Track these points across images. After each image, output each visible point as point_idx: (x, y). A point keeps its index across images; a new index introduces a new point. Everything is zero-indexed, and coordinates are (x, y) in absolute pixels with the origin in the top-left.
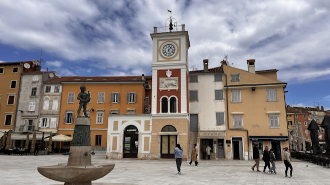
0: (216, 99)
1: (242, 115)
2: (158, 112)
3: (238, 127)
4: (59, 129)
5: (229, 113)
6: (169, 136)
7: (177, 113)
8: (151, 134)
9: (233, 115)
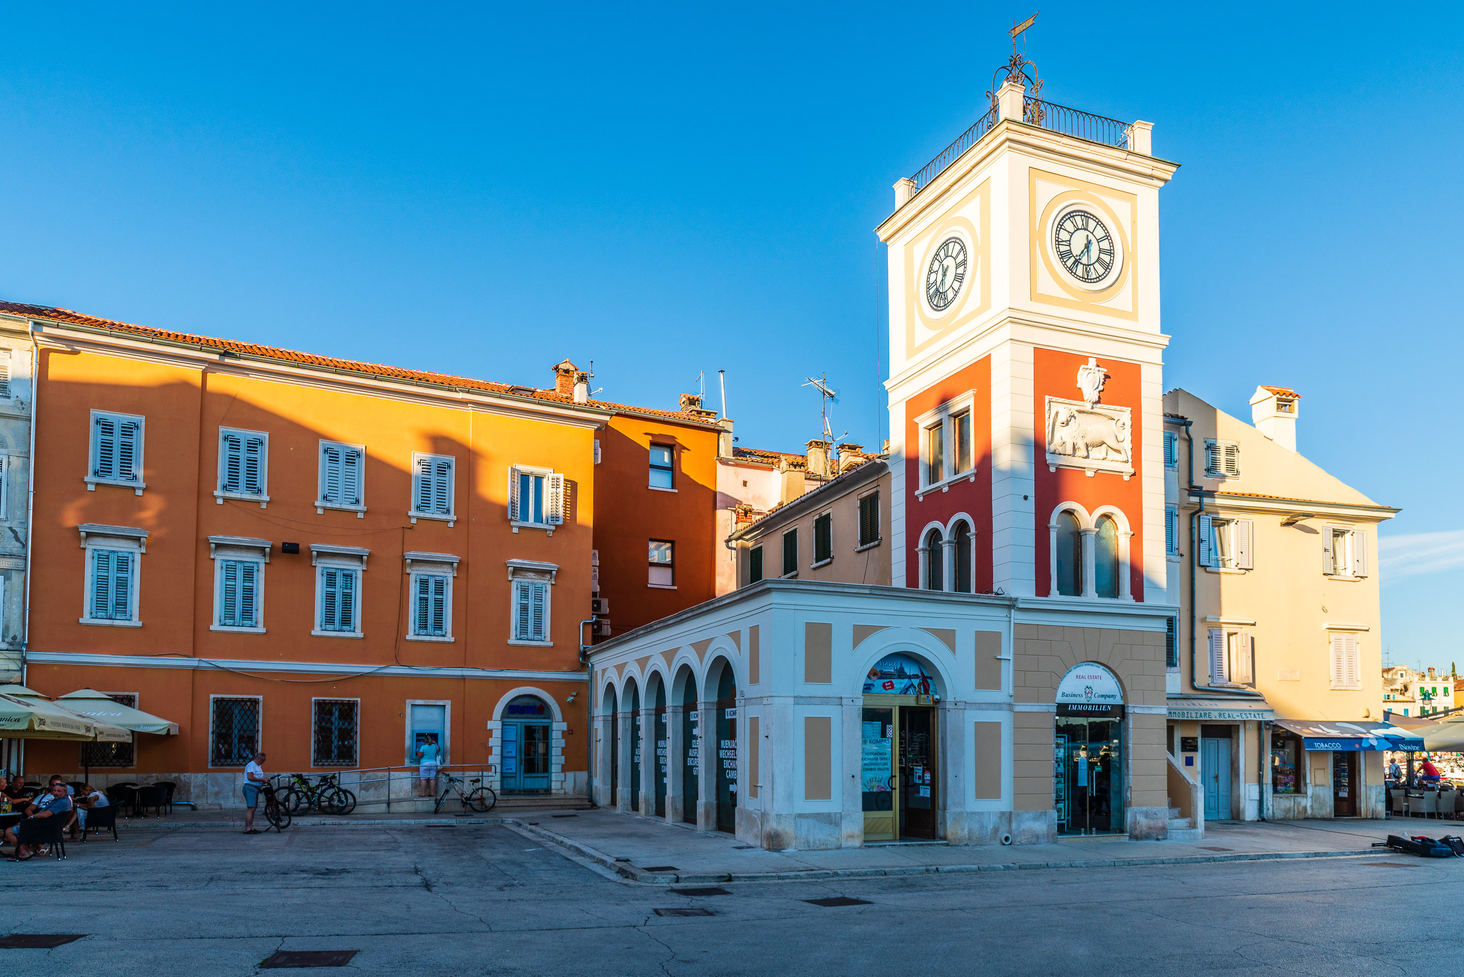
2: (1042, 588)
5: (1197, 616)
7: (1126, 598)
8: (1010, 705)
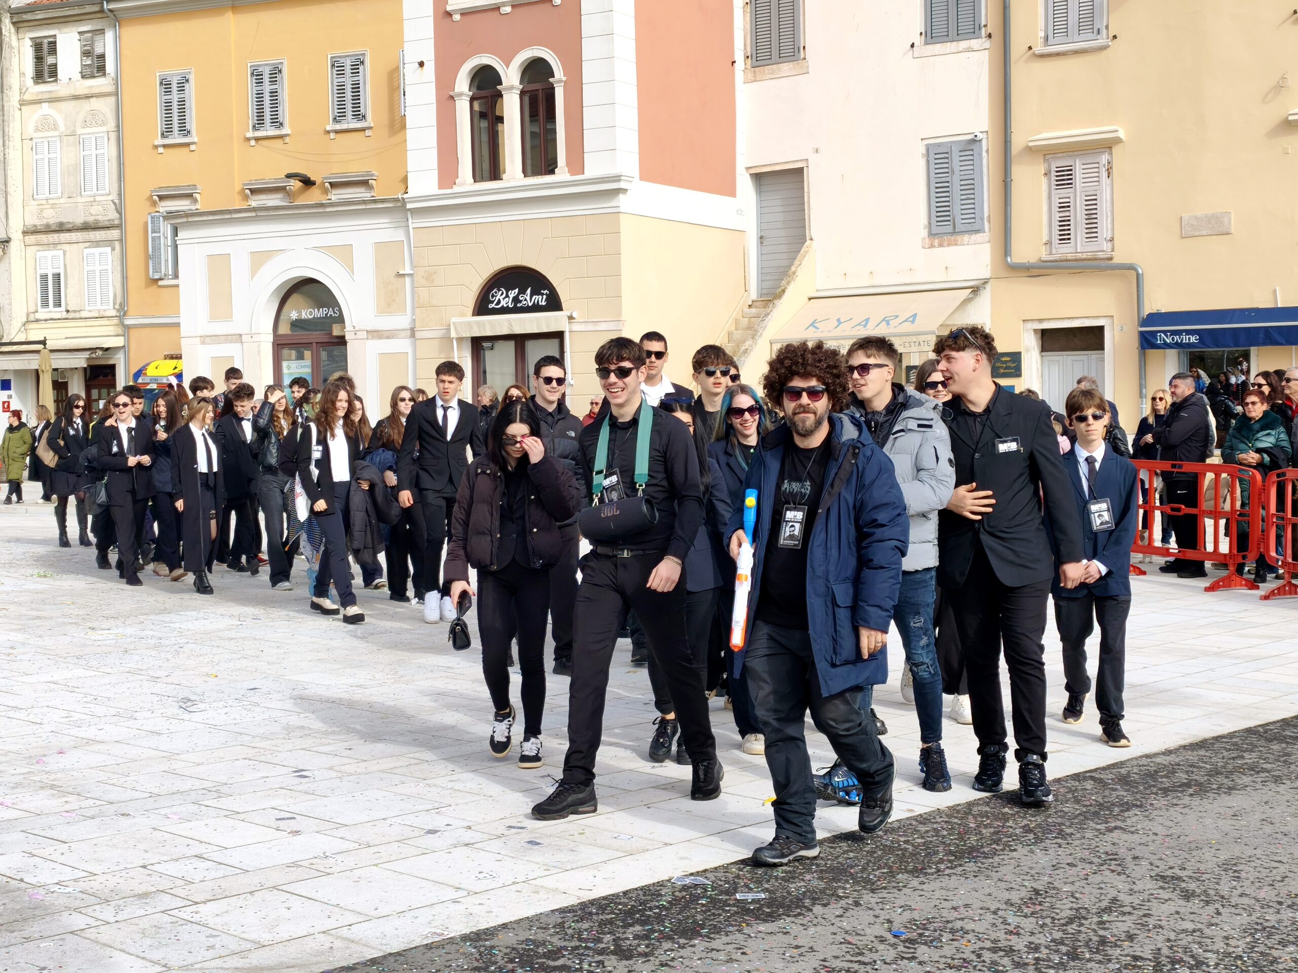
0: (931, 35)
1: (1108, 145)
2: (448, 173)
3: (1079, 246)
4: (128, 322)
5: (1019, 141)
6: (520, 340)
7: (562, 174)
8: (413, 334)
9: (1047, 152)
